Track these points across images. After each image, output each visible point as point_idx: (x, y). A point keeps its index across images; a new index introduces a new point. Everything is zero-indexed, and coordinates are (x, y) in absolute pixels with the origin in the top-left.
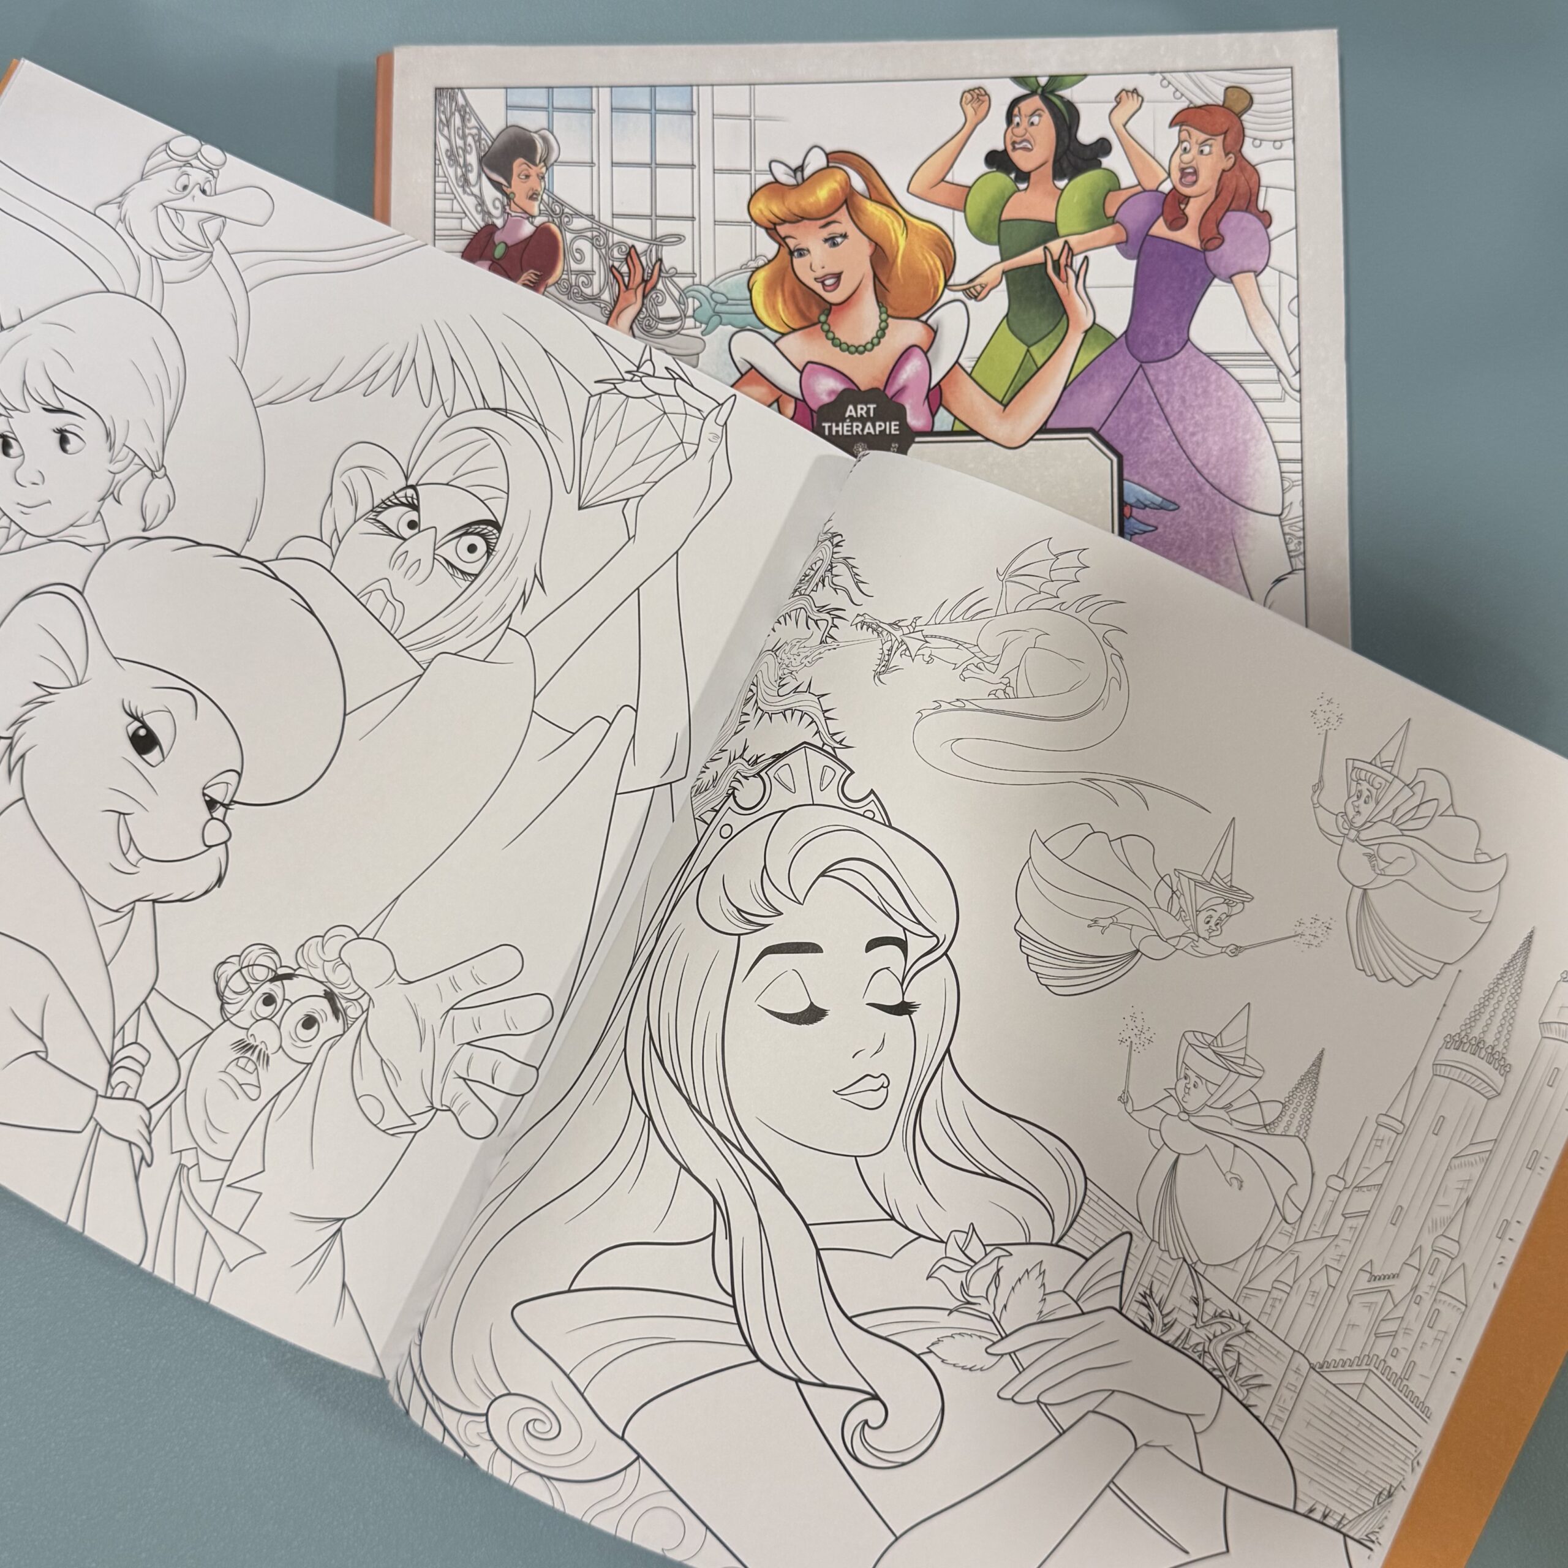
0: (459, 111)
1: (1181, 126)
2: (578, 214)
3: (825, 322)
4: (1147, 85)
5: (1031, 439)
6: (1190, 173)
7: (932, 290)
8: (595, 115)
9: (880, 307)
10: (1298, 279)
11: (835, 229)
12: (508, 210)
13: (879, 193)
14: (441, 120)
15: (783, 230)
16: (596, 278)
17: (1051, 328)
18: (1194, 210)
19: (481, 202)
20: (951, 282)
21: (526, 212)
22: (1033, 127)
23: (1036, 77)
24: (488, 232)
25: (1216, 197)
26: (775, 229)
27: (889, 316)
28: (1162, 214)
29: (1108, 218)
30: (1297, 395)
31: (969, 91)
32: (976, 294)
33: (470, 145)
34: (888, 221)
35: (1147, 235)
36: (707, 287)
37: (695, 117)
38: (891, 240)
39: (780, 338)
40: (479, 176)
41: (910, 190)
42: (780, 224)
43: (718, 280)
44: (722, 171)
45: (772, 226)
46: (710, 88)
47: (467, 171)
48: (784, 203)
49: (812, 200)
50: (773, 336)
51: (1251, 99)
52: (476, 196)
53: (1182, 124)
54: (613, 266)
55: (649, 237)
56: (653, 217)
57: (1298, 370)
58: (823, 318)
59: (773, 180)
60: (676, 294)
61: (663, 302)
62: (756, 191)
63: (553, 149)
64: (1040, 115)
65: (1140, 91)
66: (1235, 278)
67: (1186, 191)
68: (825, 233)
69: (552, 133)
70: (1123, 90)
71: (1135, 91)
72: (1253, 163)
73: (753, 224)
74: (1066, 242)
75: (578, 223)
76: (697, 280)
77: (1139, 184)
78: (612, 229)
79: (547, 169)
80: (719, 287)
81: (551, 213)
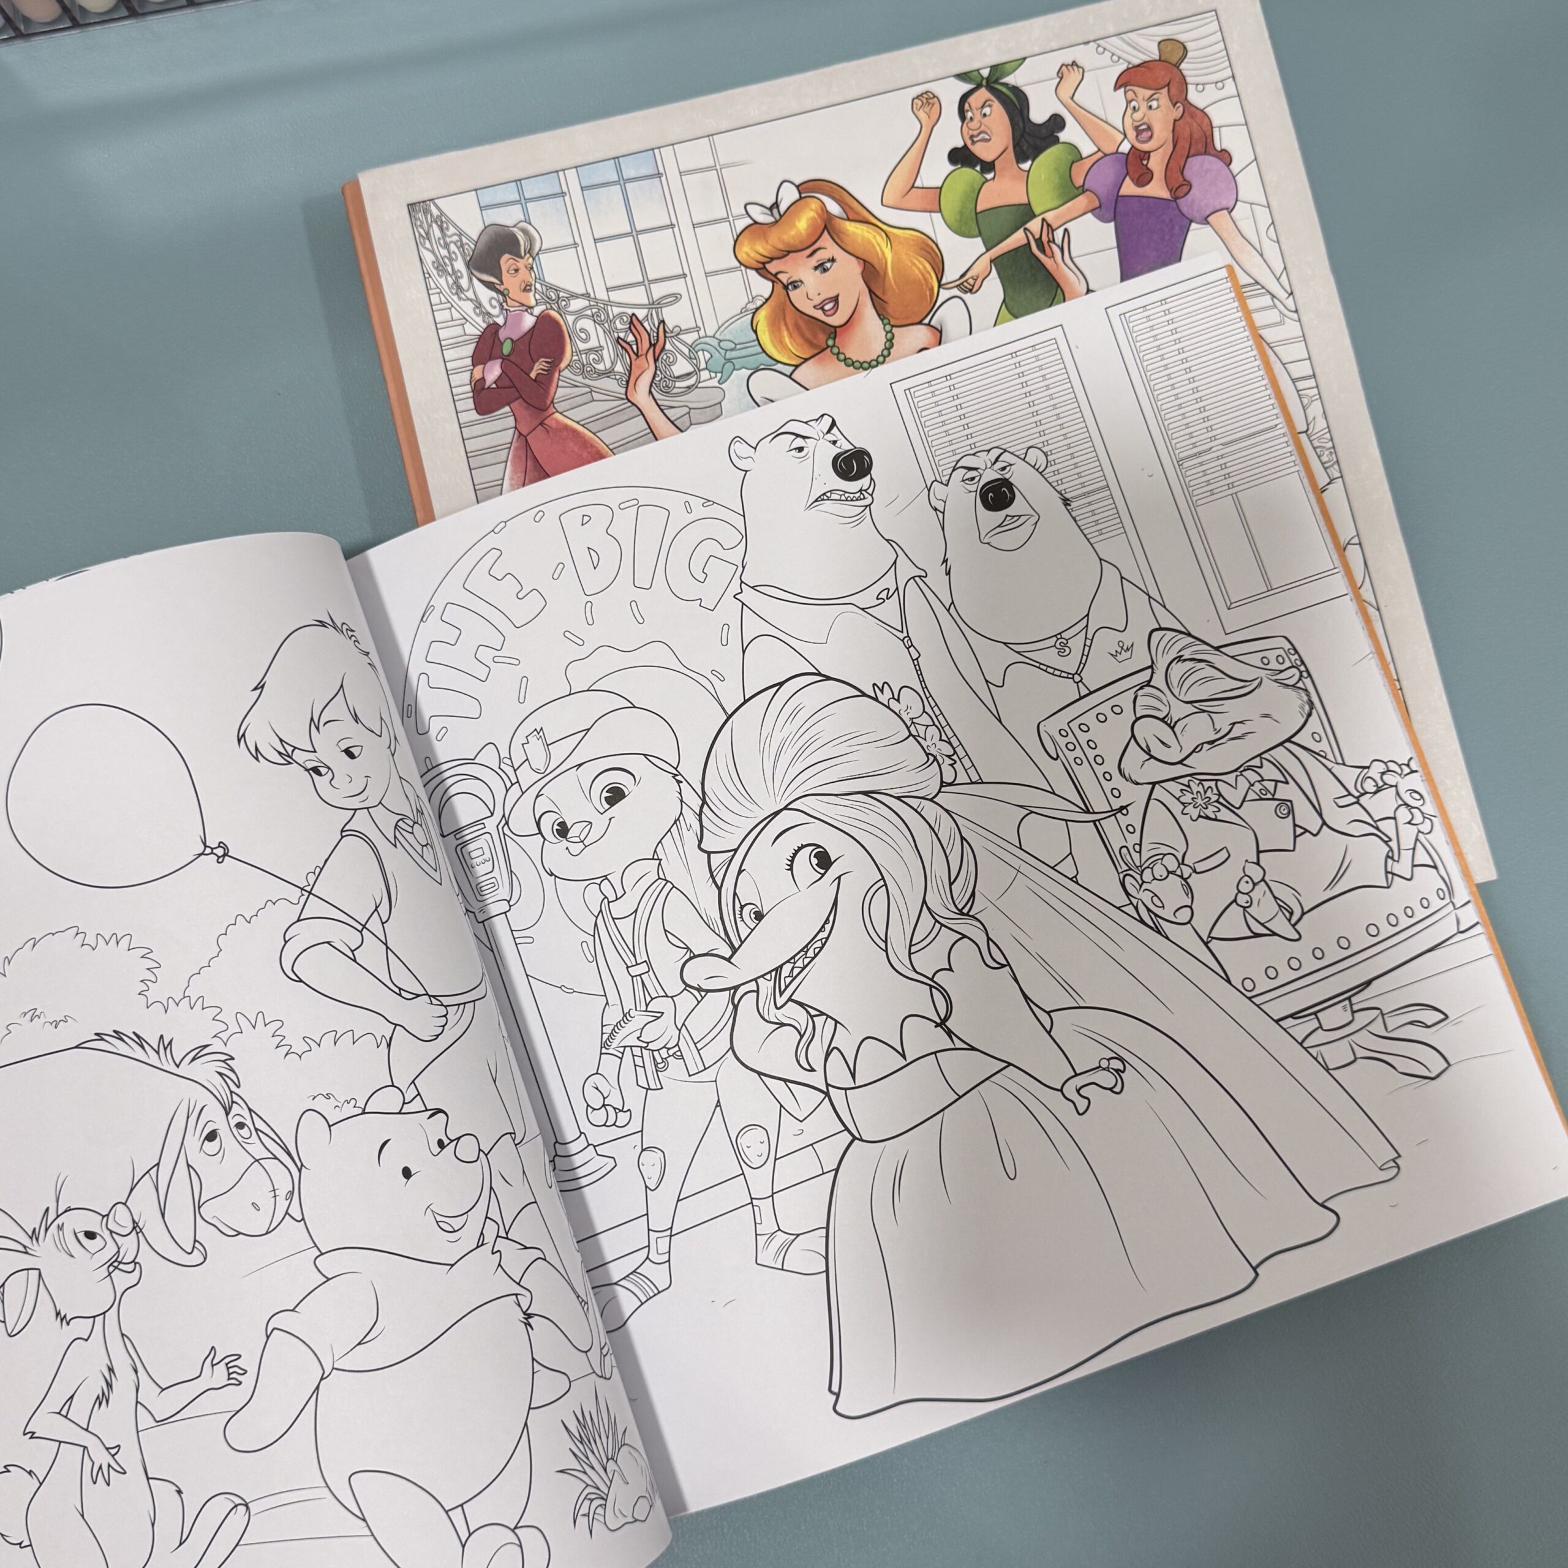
0: (436, 222)
1: (1126, 86)
2: (574, 296)
3: (834, 346)
4: (1085, 55)
6: (1144, 130)
7: (928, 293)
8: (567, 198)
9: (882, 320)
10: (1269, 207)
11: (821, 255)
12: (505, 307)
14: (421, 235)
15: (772, 267)
16: (605, 353)
18: (1156, 163)
20: (944, 281)
21: (523, 305)
22: (986, 118)
23: (978, 70)
24: (493, 330)
26: (765, 268)
27: (893, 326)
28: (1127, 174)
29: (1077, 188)
30: (1295, 316)
31: (917, 97)
32: (971, 287)
33: (454, 252)
34: (870, 237)
36: (714, 337)
37: (663, 179)
38: (878, 256)
39: (794, 371)
40: (470, 280)
41: (884, 203)
42: (768, 262)
43: (722, 329)
44: (701, 224)
45: (761, 266)
46: (671, 147)
47: (458, 278)
48: (767, 242)
49: (793, 233)
50: (788, 370)
51: (1185, 48)
52: (471, 300)
53: (1125, 85)
54: (619, 337)
55: (647, 302)
56: (646, 282)
57: (1290, 292)
58: (830, 342)
59: (751, 222)
60: (686, 351)
61: (674, 362)
63: (534, 239)
64: (990, 106)
65: (1079, 64)
66: (1209, 219)
67: (1145, 147)
68: (814, 261)
69: (530, 224)
71: (1074, 64)
72: (1202, 108)
73: (743, 268)
74: (1043, 220)
75: (576, 304)
76: (702, 333)
77: (1099, 150)
78: (609, 303)
79: (534, 259)
80: (725, 335)
81: (548, 300)
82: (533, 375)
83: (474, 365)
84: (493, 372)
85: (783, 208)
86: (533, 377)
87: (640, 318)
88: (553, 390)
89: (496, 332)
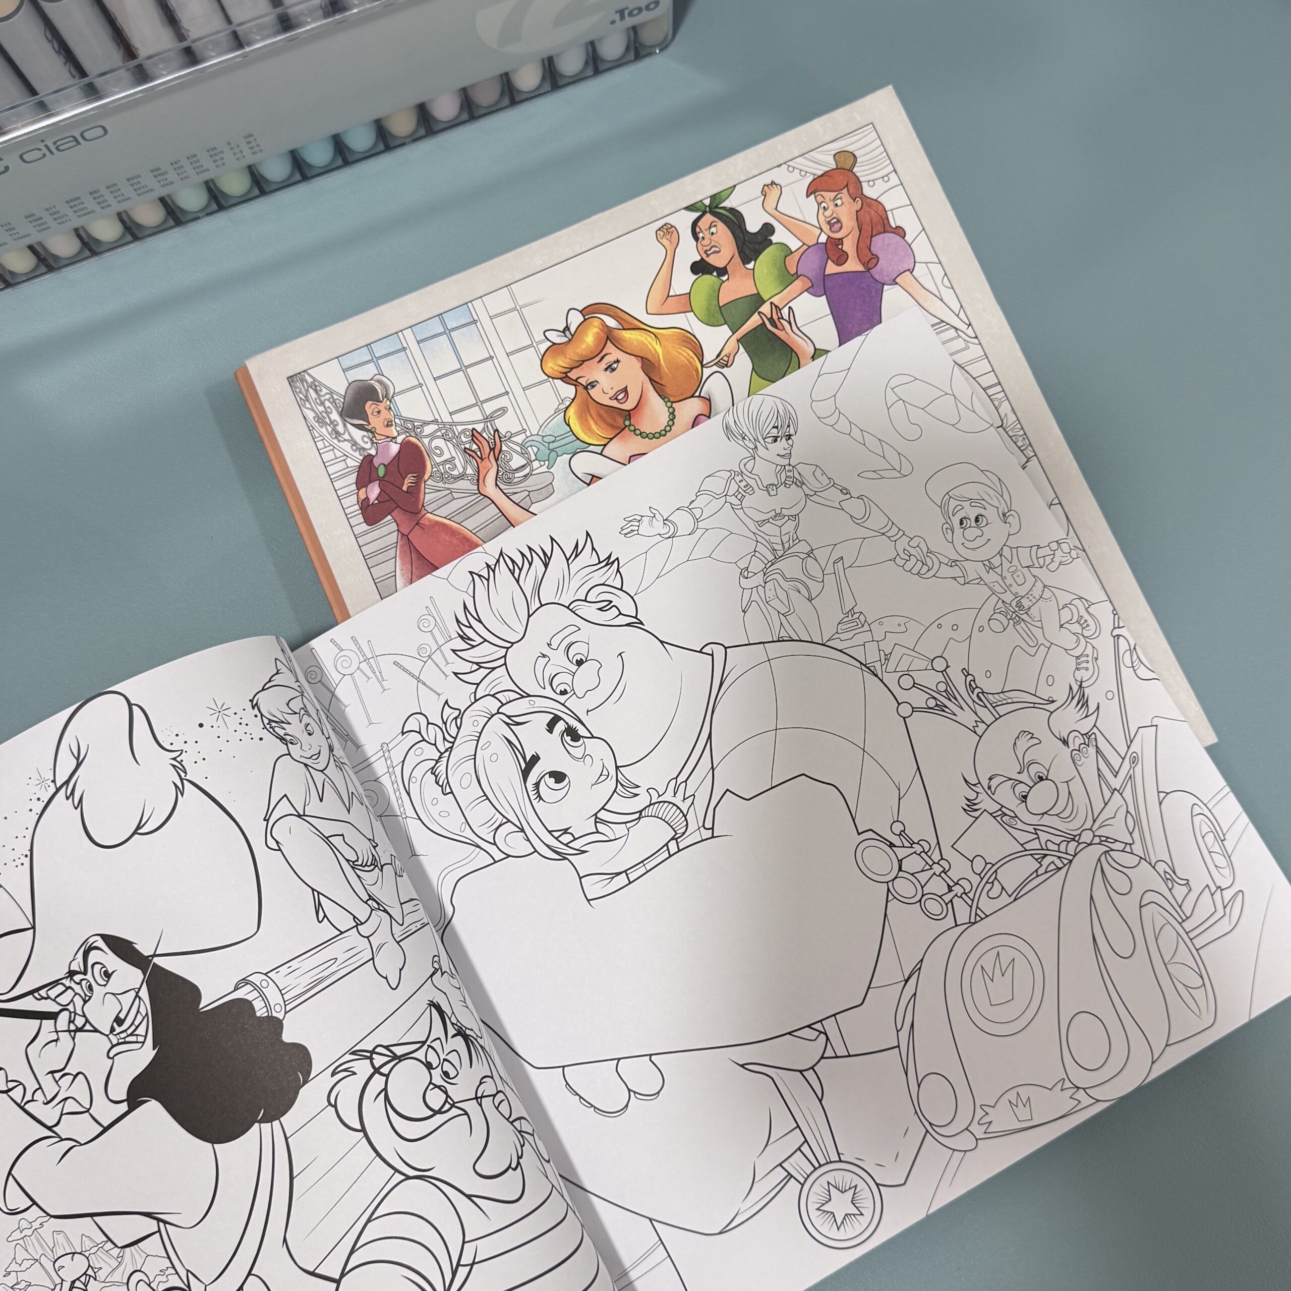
0: (311, 387)
1: (815, 193)
2: (426, 423)
3: (630, 425)
4: (778, 175)
6: (835, 223)
7: (694, 373)
8: (408, 351)
9: (663, 399)
10: (940, 263)
11: (608, 359)
13: (629, 323)
14: (301, 399)
15: (573, 375)
16: (457, 461)
17: (788, 364)
18: (849, 246)
19: (354, 443)
21: (388, 437)
22: (714, 236)
23: (701, 201)
25: (860, 231)
26: (567, 376)
27: (672, 402)
29: (793, 275)
30: (976, 341)
31: (659, 229)
32: (726, 363)
33: (328, 407)
35: (824, 276)
36: (537, 435)
37: (478, 324)
38: (651, 351)
40: (345, 426)
41: (649, 312)
42: (569, 372)
43: (543, 427)
44: (513, 353)
45: (564, 375)
46: (480, 299)
47: (335, 426)
48: (566, 357)
49: (584, 346)
50: (598, 450)
51: (854, 155)
52: (348, 441)
53: (814, 192)
54: (465, 448)
55: (483, 418)
56: (479, 403)
57: (968, 323)
60: (518, 449)
61: (511, 459)
62: (543, 357)
63: (388, 385)
64: (715, 226)
66: (897, 280)
68: (603, 365)
69: (383, 375)
70: (765, 185)
71: (773, 183)
72: (875, 198)
73: (551, 379)
74: (771, 303)
75: (428, 429)
76: (528, 434)
77: (804, 244)
78: (454, 424)
79: (390, 401)
80: (546, 432)
81: (406, 430)
82: (405, 488)
83: (358, 489)
84: (374, 492)
85: (573, 330)
86: (405, 490)
87: (479, 431)
88: (422, 497)
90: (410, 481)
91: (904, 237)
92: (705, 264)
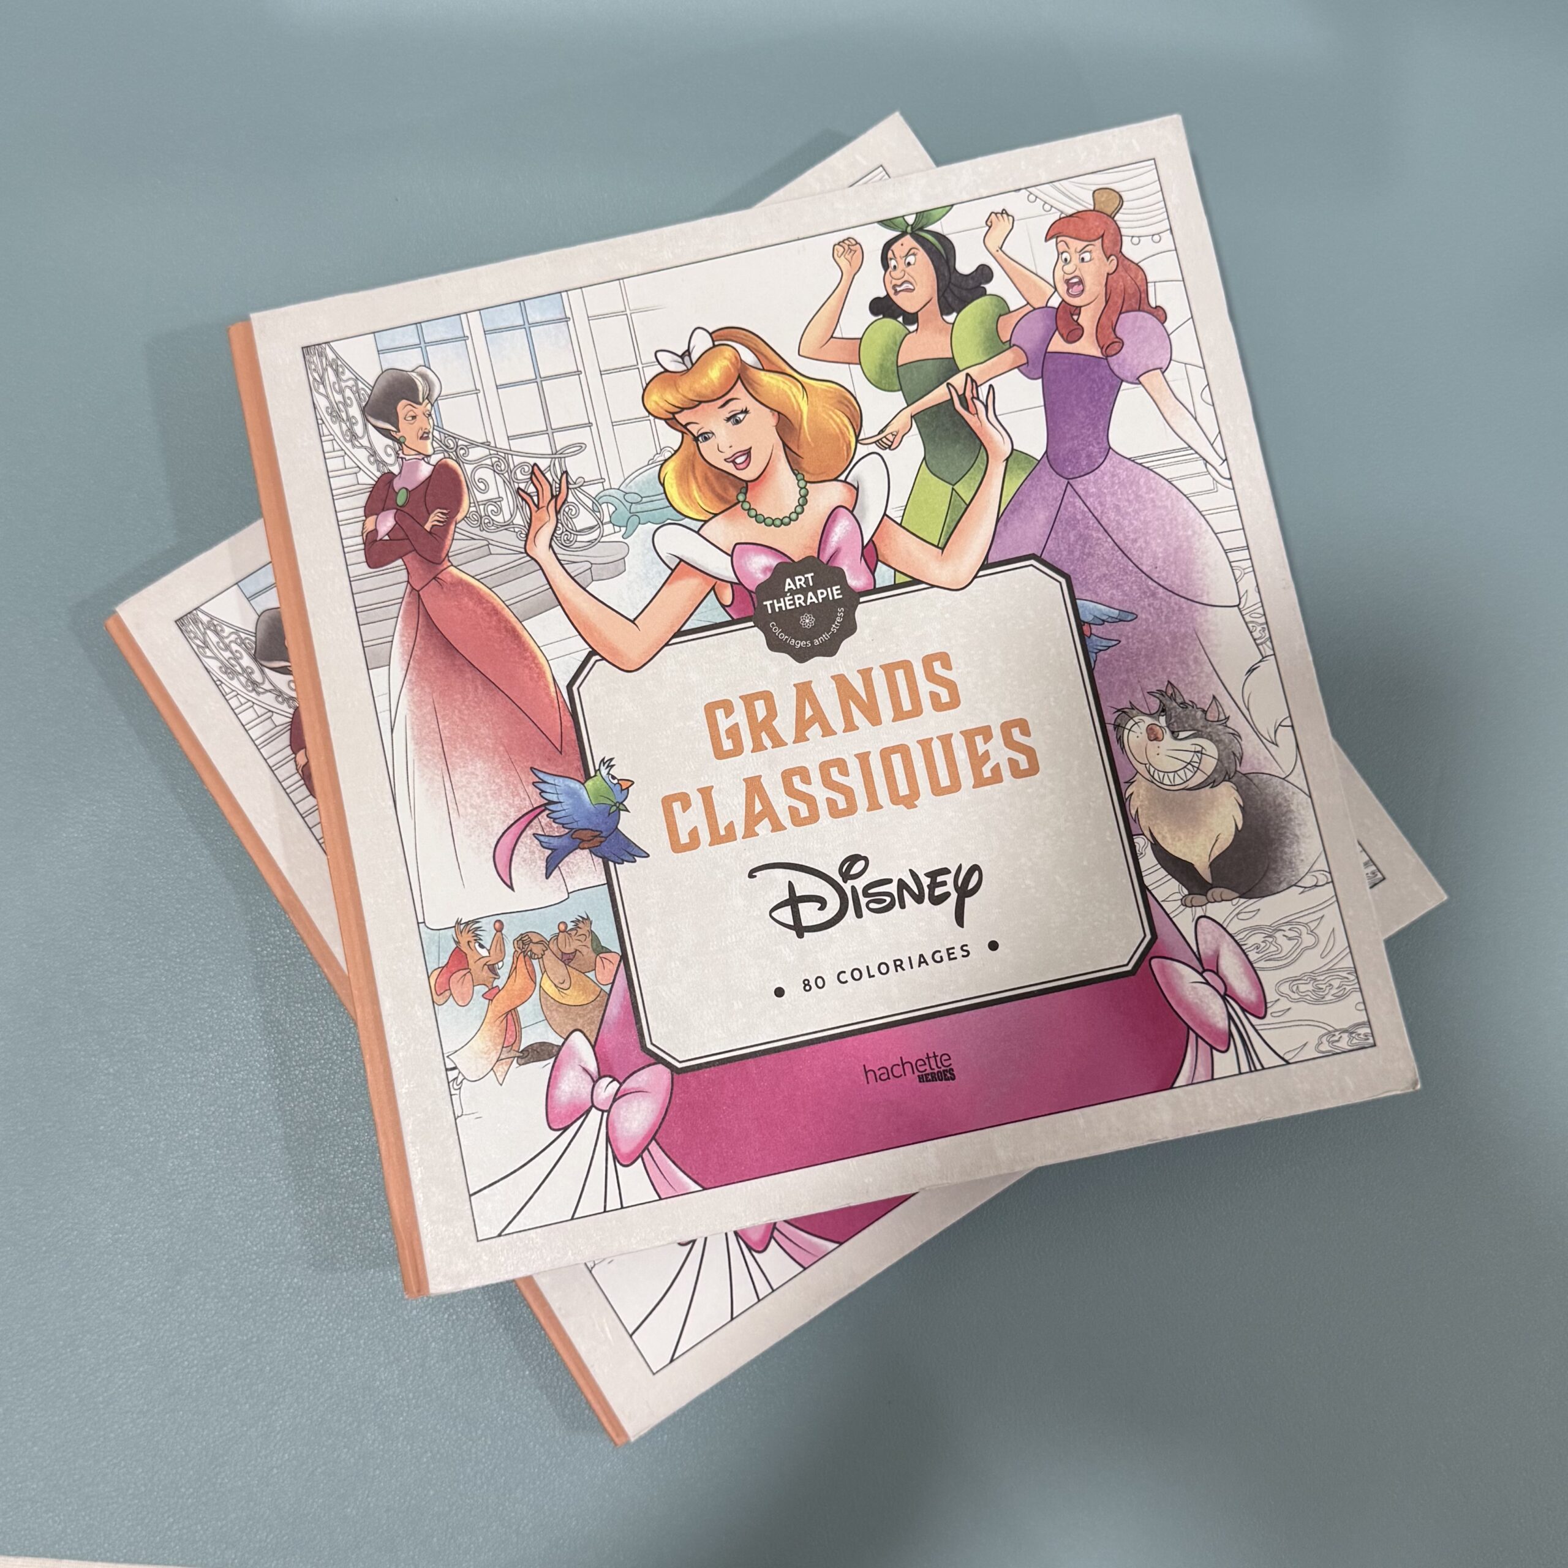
0: (331, 366)
2: (473, 444)
3: (744, 501)
4: (1015, 204)
5: (976, 577)
6: (1075, 283)
7: (845, 448)
8: (469, 342)
9: (796, 475)
10: (1205, 368)
12: (401, 455)
14: (314, 379)
15: (682, 418)
16: (504, 504)
18: (1087, 320)
19: (373, 453)
20: (860, 438)
21: (420, 453)
23: (903, 217)
24: (387, 479)
25: (1107, 302)
26: (675, 418)
27: (807, 482)
29: (1004, 343)
31: (838, 244)
32: (890, 443)
33: (349, 398)
34: (786, 388)
35: (1046, 352)
36: (619, 489)
37: (570, 323)
38: (793, 408)
42: (677, 413)
43: (628, 481)
44: (609, 372)
45: (671, 416)
46: (579, 290)
47: (352, 424)
48: (678, 391)
49: (704, 382)
50: (696, 525)
51: (1121, 197)
52: (366, 448)
53: (1057, 236)
54: (519, 488)
55: (550, 452)
57: (1224, 458)
58: (741, 498)
60: (590, 504)
61: (577, 514)
62: (647, 385)
63: (433, 384)
64: (914, 254)
66: (1141, 379)
67: (1076, 302)
68: (726, 412)
71: (1004, 212)
72: (1136, 261)
73: (651, 418)
74: (968, 375)
75: (476, 453)
76: (607, 486)
77: (1028, 303)
78: (510, 452)
79: (432, 405)
80: (631, 487)
81: (446, 449)
82: (428, 527)
83: (366, 516)
84: (386, 523)
85: (695, 357)
86: (428, 530)
87: (542, 469)
88: (448, 542)
89: (391, 482)
90: (437, 518)
91: (1163, 323)
92: (891, 303)
